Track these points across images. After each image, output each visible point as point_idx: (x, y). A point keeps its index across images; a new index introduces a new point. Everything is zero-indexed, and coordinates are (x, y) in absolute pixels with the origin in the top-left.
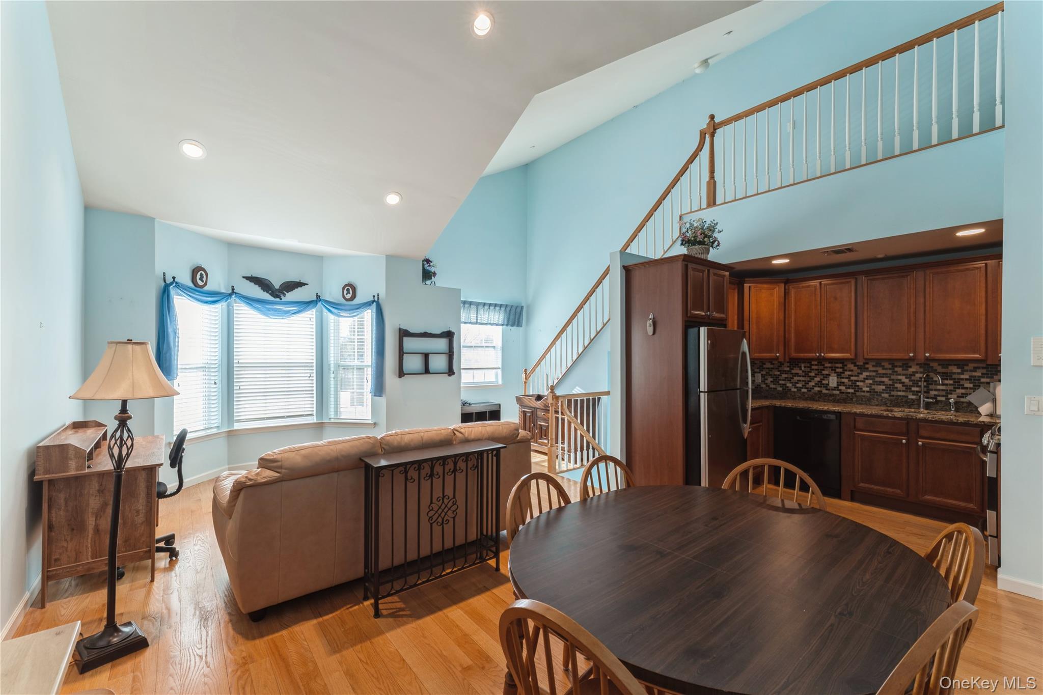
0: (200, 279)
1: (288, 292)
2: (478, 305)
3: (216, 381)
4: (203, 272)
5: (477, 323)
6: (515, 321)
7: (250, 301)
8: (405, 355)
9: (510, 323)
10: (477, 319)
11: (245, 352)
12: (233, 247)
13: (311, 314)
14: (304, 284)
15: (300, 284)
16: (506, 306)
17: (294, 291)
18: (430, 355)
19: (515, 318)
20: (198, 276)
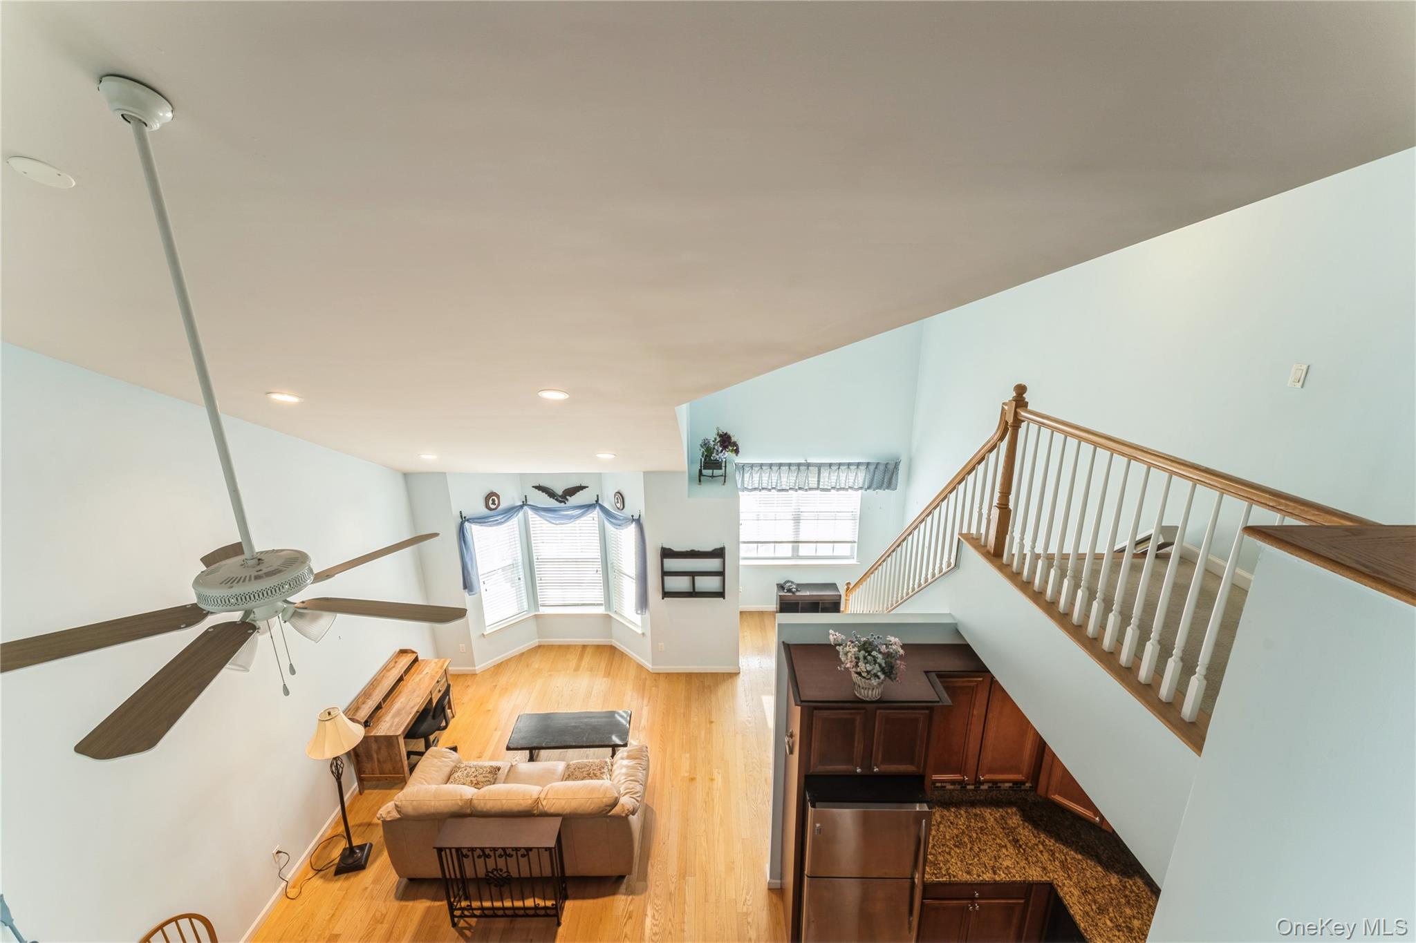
0: (492, 504)
1: (570, 496)
2: (820, 466)
4: (494, 497)
5: (818, 488)
6: (883, 481)
8: (665, 575)
9: (874, 486)
10: (818, 484)
11: (543, 550)
13: (592, 515)
14: (585, 487)
15: (581, 488)
16: (868, 464)
17: (577, 495)
18: (696, 575)
19: (884, 478)
20: (491, 502)
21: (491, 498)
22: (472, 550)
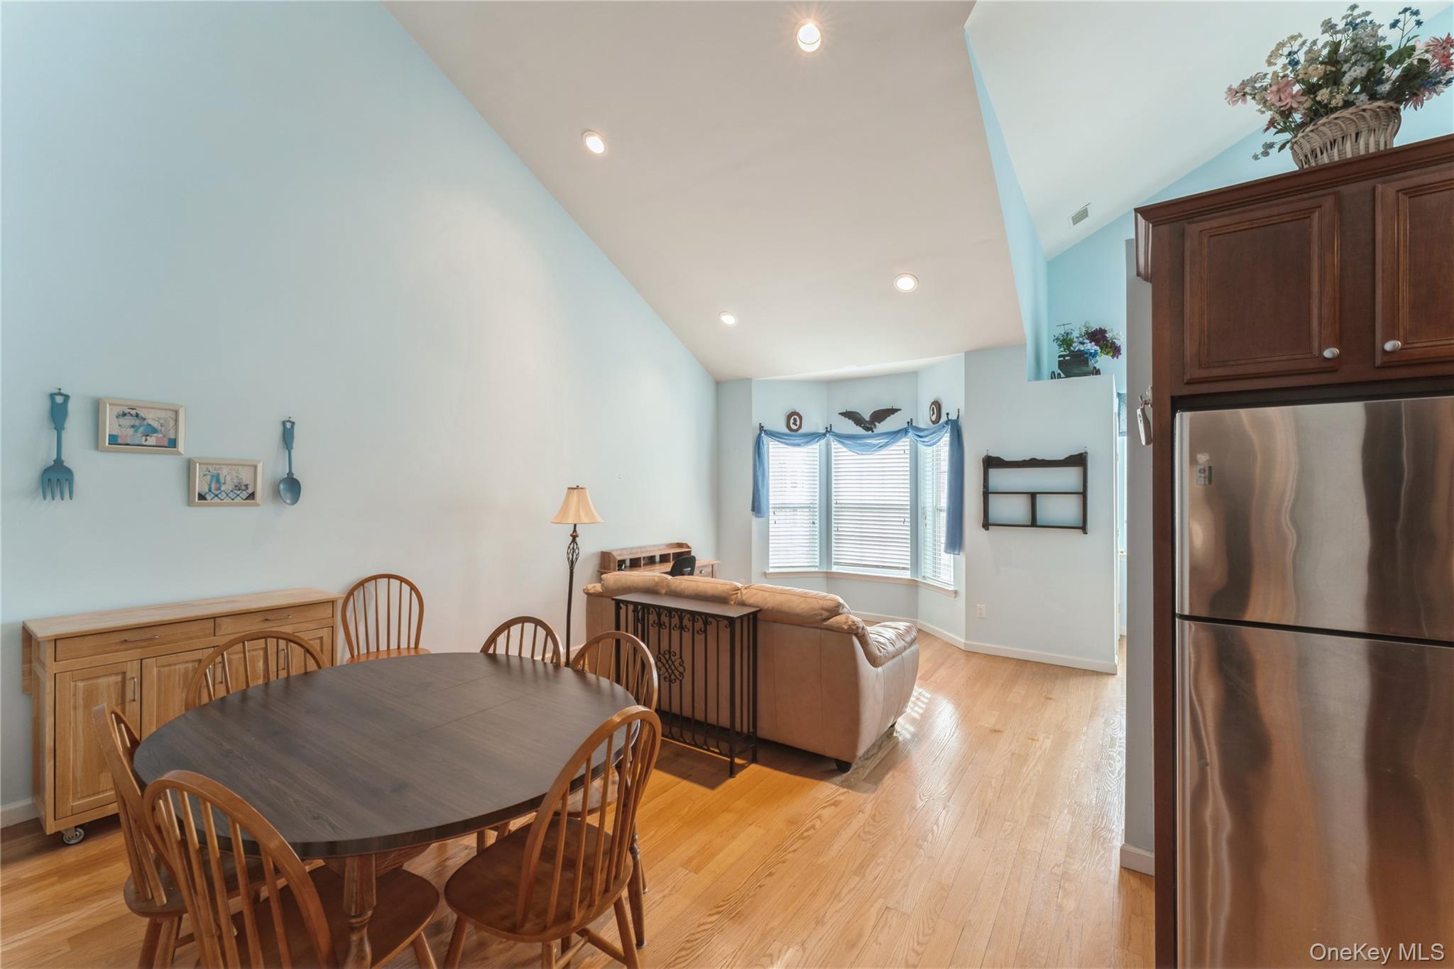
0: (793, 424)
1: (879, 423)
3: (816, 522)
4: (796, 417)
7: (841, 437)
8: (990, 495)
11: (845, 493)
12: (831, 384)
13: (904, 444)
14: (897, 410)
15: (893, 411)
17: (886, 420)
18: (1037, 495)
20: (792, 421)
21: (793, 417)
22: (766, 465)
